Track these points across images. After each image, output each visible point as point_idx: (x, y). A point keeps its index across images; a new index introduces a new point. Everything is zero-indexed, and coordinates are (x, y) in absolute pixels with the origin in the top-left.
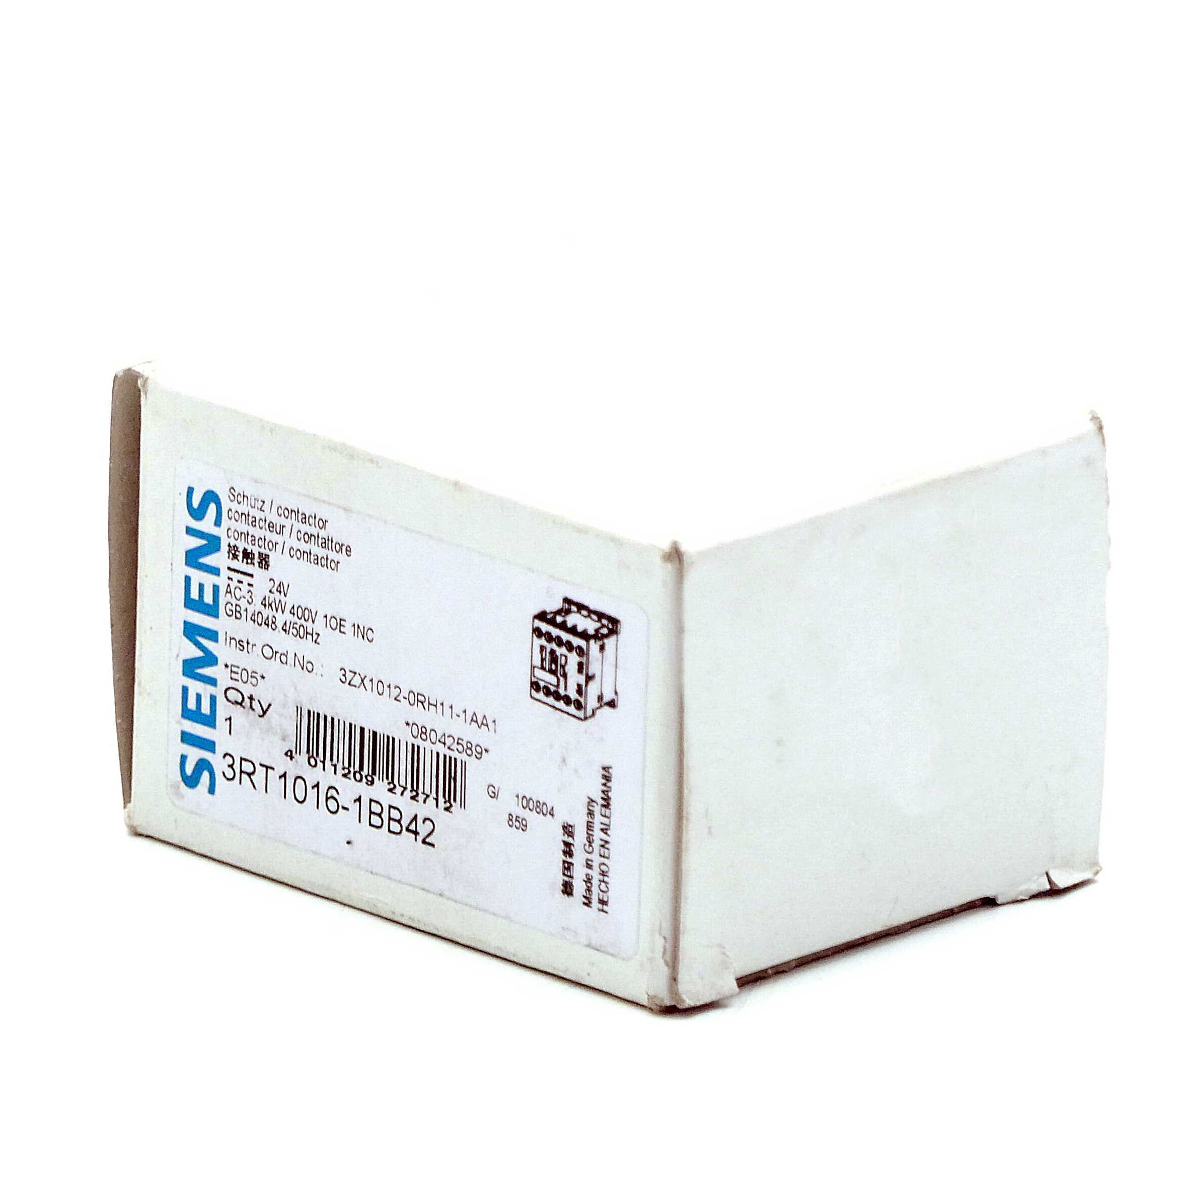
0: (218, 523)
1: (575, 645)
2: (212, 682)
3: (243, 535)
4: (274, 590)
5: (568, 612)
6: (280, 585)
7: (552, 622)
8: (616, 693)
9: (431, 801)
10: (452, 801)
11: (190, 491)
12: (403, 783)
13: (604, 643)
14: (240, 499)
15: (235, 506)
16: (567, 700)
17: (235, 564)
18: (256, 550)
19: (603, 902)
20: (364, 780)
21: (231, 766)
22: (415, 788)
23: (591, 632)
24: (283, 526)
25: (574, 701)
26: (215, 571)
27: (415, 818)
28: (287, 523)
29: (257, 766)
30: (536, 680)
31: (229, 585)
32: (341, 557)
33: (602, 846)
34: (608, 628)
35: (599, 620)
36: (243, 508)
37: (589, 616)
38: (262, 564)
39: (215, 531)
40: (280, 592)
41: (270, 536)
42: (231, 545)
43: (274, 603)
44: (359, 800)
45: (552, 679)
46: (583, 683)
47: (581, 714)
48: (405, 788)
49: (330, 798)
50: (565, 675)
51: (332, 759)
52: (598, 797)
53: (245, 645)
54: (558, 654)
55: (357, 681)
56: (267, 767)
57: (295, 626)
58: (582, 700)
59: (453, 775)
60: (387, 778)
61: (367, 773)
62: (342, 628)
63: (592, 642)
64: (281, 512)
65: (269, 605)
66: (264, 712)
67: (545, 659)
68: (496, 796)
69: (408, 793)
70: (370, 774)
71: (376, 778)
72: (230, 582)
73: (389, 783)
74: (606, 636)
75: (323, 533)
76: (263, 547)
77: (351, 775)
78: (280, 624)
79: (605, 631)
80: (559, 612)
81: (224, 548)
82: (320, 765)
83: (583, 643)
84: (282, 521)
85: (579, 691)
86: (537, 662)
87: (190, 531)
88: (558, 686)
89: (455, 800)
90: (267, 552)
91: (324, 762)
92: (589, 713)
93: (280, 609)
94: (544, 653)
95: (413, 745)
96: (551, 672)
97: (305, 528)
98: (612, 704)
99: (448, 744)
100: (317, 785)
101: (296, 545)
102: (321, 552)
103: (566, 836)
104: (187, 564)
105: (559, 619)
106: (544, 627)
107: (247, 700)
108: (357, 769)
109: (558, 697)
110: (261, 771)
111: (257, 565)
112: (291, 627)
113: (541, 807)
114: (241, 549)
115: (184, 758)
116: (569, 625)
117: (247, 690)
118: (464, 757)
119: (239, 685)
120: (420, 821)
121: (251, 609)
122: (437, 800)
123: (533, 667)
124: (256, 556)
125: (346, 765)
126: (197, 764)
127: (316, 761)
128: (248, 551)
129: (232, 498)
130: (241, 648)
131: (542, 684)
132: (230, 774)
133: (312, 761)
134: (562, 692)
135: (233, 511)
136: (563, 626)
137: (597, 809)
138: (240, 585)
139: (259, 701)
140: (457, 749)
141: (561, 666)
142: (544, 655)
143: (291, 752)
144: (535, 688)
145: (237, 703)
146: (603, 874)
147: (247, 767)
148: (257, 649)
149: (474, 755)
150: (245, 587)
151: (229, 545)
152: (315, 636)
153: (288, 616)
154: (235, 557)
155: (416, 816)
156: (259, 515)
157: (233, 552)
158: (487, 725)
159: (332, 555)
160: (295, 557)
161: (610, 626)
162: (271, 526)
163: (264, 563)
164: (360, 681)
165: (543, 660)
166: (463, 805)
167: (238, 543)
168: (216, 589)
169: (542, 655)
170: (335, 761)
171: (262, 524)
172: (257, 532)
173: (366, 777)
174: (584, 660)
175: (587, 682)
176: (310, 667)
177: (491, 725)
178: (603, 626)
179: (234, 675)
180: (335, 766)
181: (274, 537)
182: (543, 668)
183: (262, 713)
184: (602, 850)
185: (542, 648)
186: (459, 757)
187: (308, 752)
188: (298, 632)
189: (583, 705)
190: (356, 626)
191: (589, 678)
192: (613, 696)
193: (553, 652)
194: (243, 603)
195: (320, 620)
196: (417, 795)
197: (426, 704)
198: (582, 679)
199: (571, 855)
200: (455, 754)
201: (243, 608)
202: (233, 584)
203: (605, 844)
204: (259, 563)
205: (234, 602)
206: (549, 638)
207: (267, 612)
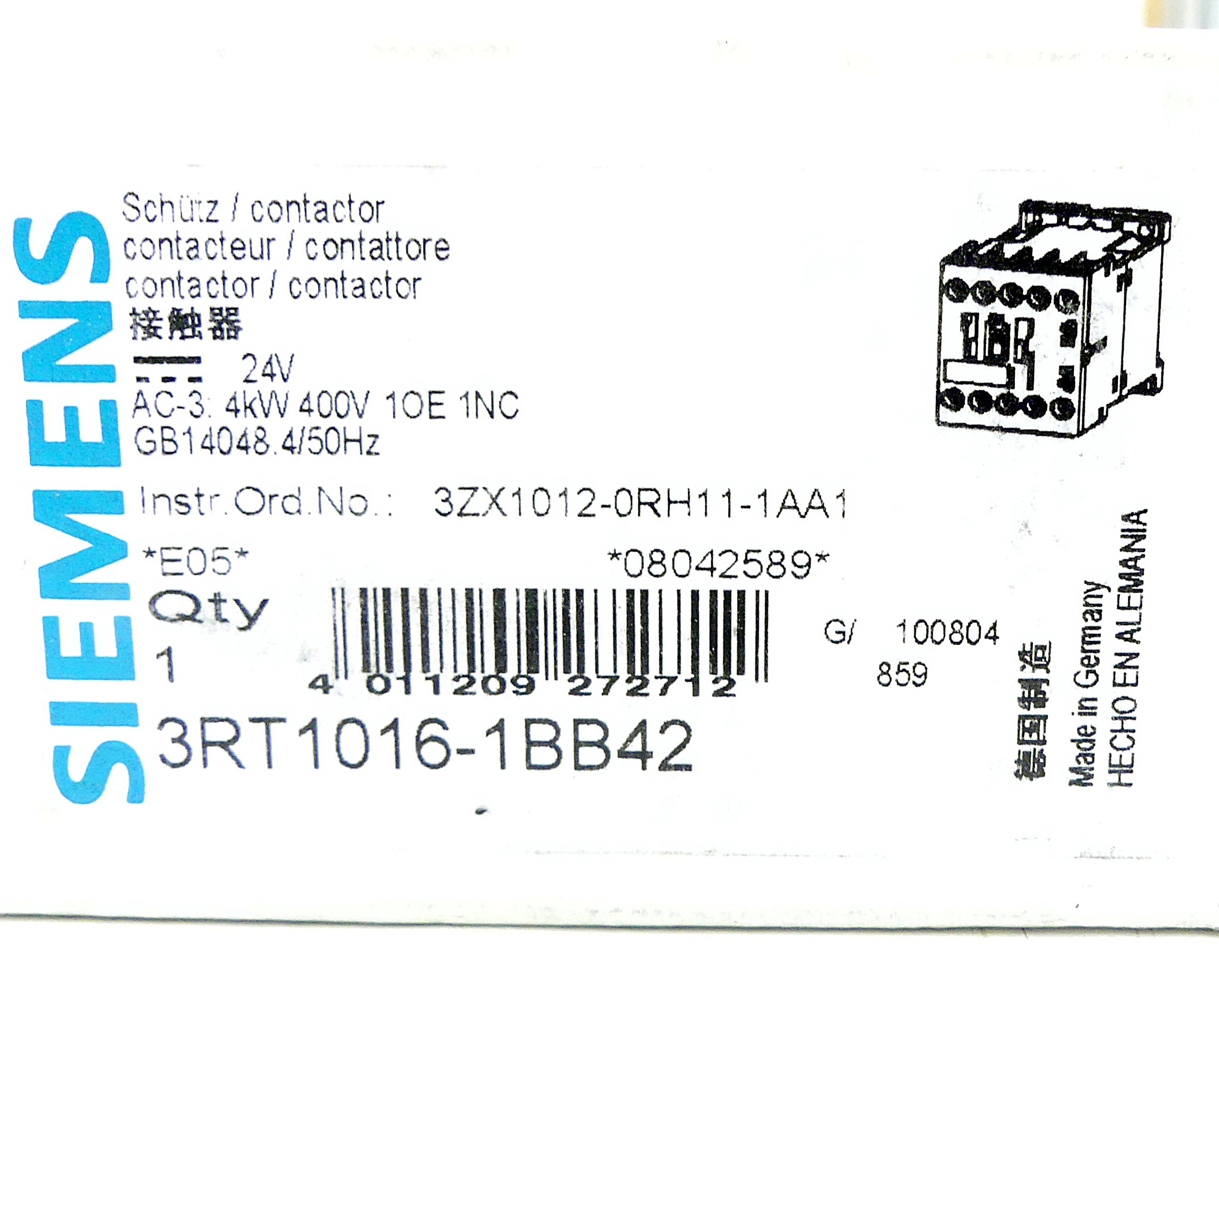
0: (100, 273)
1: (1053, 290)
2: (120, 591)
3: (168, 284)
4: (256, 375)
5: (1035, 229)
6: (269, 363)
7: (995, 260)
8: (1160, 363)
9: (681, 688)
10: (734, 675)
11: (22, 228)
12: (606, 669)
13: (1129, 272)
14: (152, 211)
15: (141, 229)
16: (1036, 407)
17: (153, 348)
18: (203, 307)
19: (1120, 769)
20: (510, 687)
21: (180, 740)
22: (638, 672)
23: (1096, 254)
24: (269, 240)
25: (1053, 403)
26: (106, 374)
27: (642, 726)
28: (281, 231)
29: (244, 724)
30: (950, 386)
31: (140, 393)
32: (427, 268)
33: (1121, 666)
34: (1139, 237)
35: (1117, 226)
36: (165, 228)
37: (1090, 224)
38: (222, 330)
39: (96, 293)
40: (272, 376)
41: (234, 269)
42: (138, 311)
43: (258, 400)
44: (499, 727)
45: (998, 375)
46: (1075, 360)
47: (1070, 426)
48: (614, 679)
49: (425, 741)
50: (1029, 358)
51: (426, 667)
52: (1111, 575)
53: (192, 501)
54: (1010, 319)
55: (481, 502)
56: (268, 721)
57: (315, 433)
58: (1074, 397)
59: (734, 624)
60: (567, 670)
61: (516, 673)
62: (436, 411)
63: (1098, 276)
64: (259, 212)
65: (246, 408)
66: (252, 619)
67: (975, 339)
68: (847, 638)
69: (621, 687)
70: (524, 672)
71: (539, 678)
72: (142, 385)
73: (572, 680)
74: (1135, 255)
75: (373, 231)
76: (221, 295)
77: (477, 687)
78: (275, 438)
79: (1131, 244)
80: (1010, 236)
81: (121, 320)
82: (398, 686)
83: (1075, 284)
84: (267, 229)
85: (1066, 380)
86: (954, 347)
87: (28, 310)
88: (1011, 383)
89: (741, 671)
90: (232, 302)
91: (406, 679)
92: (1091, 416)
93: (274, 411)
94: (972, 328)
95: (630, 593)
96: (991, 360)
97: (322, 232)
98: (1149, 387)
99: (720, 567)
100: (394, 725)
101: (306, 270)
102: (371, 269)
103: (1029, 668)
104: (30, 376)
105: (1010, 250)
106: (971, 275)
107: (208, 610)
108: (490, 669)
109: (1010, 405)
110: (253, 734)
111: (208, 335)
112: (305, 439)
113: (964, 631)
114: (165, 313)
115: (61, 754)
116: (1038, 254)
117: (204, 589)
118: (764, 583)
119: (186, 583)
120: (652, 730)
121: (200, 429)
122: (695, 681)
123: (943, 364)
124: (206, 317)
125: (463, 669)
126: (96, 755)
127: (387, 682)
128: (183, 313)
129: (133, 214)
130: (184, 509)
131: (967, 390)
132: (177, 753)
133: (378, 684)
134: (1020, 392)
135: (138, 241)
136: (1024, 262)
137: (1108, 601)
138: (168, 386)
139: (237, 602)
140: (745, 572)
141: (1017, 341)
142: (971, 334)
143: (324, 677)
144: (949, 402)
145: (183, 618)
146: (1122, 717)
147: (217, 732)
148: (226, 502)
149: (788, 572)
150: (181, 387)
151: (134, 313)
152: (367, 442)
153: (296, 420)
154: (152, 332)
155: (643, 723)
156: (203, 232)
157: (145, 323)
158: (823, 507)
159: (397, 269)
160: (305, 296)
161: (1145, 232)
162: (238, 248)
163: (225, 326)
164: (491, 501)
165: (967, 343)
166: (763, 672)
167: (154, 304)
168: (108, 409)
169: (966, 332)
170: (434, 669)
171: (213, 249)
172: (202, 269)
173: (514, 681)
174: (1078, 316)
175: (1085, 361)
176: (358, 506)
177: (835, 507)
178: (1127, 235)
179: (170, 567)
180: (435, 680)
181: (247, 268)
182: (969, 358)
183: (245, 622)
184: (1120, 672)
185: (966, 320)
186: (750, 587)
187: (366, 667)
188: (324, 445)
189: (1076, 406)
190: (472, 397)
191: (1089, 351)
192: (1151, 369)
193: (995, 319)
194: (180, 421)
195: (379, 408)
196: (645, 683)
197: (662, 506)
198: (1072, 356)
199: (1041, 702)
200: (741, 583)
201: (180, 428)
202: (149, 390)
203: (1127, 660)
204: (214, 330)
205: (157, 422)
206: (987, 293)
207: (240, 424)
